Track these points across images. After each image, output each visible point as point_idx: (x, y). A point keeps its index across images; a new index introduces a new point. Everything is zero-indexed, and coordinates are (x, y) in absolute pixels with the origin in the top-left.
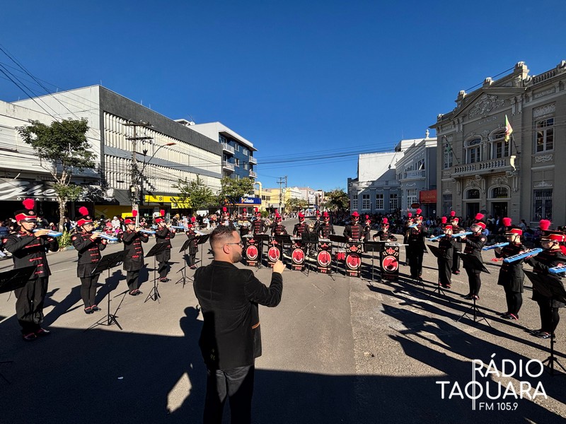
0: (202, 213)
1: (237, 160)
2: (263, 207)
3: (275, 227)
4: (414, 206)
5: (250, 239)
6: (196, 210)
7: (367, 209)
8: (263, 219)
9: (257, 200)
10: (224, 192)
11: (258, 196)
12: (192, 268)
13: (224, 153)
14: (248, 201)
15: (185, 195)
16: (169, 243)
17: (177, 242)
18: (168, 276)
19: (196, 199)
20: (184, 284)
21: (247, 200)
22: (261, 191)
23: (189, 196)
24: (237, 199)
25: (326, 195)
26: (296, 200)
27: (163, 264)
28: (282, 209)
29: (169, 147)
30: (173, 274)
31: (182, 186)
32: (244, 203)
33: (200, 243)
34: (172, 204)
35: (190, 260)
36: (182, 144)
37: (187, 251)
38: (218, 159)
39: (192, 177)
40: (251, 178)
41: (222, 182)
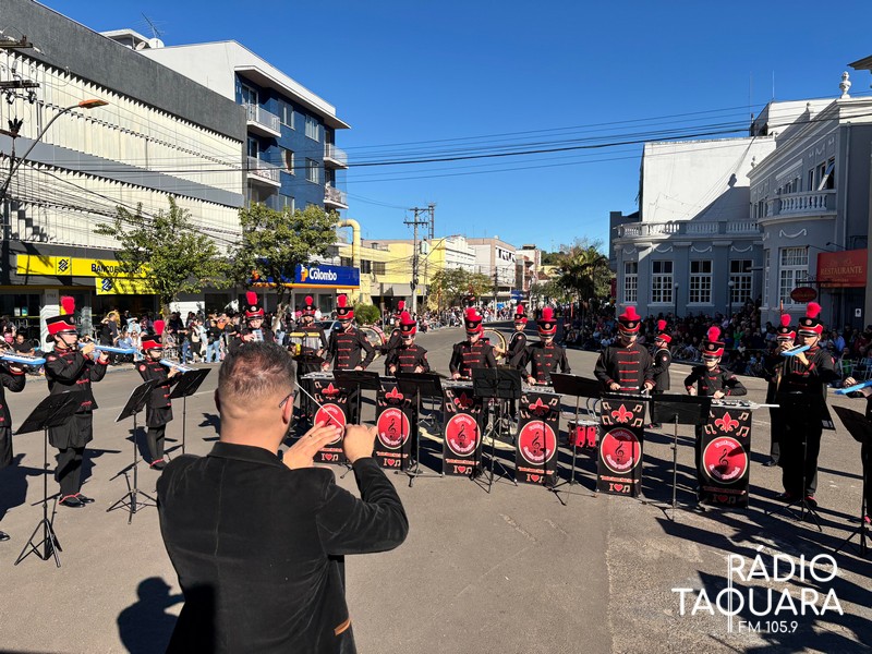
0: (185, 308)
1: (289, 153)
2: (363, 293)
3: (395, 350)
4: (800, 295)
5: (325, 383)
6: (168, 300)
7: (662, 304)
8: (365, 328)
9: (348, 274)
10: (250, 248)
11: (350, 261)
12: (155, 467)
13: (249, 134)
14: (319, 275)
15: (136, 255)
16: (88, 394)
17: (113, 392)
18: (85, 491)
19: (169, 267)
20: (133, 510)
21: (316, 273)
22: (357, 248)
23: (148, 257)
24: (288, 268)
25: (546, 260)
26: (458, 276)
27: (71, 455)
28: (420, 299)
29: (87, 112)
30: (101, 484)
31: (127, 228)
32: (308, 281)
33: (177, 394)
34: (99, 283)
35: (147, 443)
36: (124, 103)
37: (141, 418)
38: (234, 151)
39: (156, 204)
40: (329, 208)
41: (245, 217)
